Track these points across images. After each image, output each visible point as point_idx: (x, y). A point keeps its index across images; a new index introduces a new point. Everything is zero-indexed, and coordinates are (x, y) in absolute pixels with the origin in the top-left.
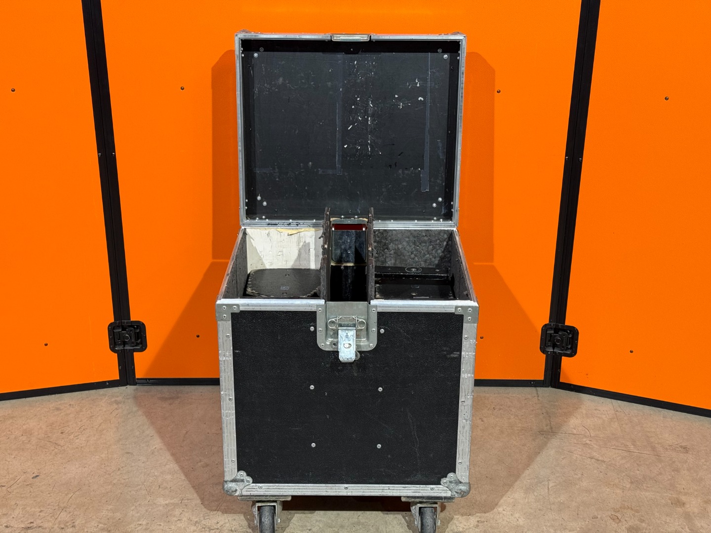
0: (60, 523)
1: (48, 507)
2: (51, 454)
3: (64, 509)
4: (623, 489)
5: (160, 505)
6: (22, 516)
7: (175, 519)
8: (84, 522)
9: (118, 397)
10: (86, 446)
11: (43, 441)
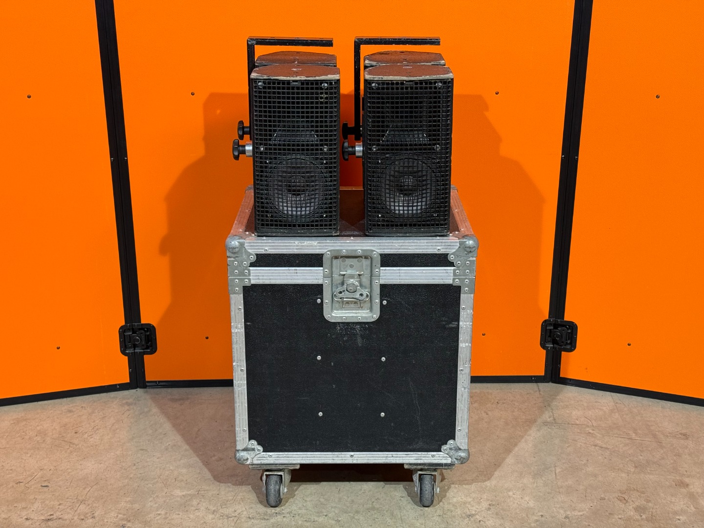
0: (79, 515)
1: (68, 500)
2: (66, 452)
3: (82, 502)
4: (628, 473)
5: (178, 496)
6: (42, 509)
7: (193, 508)
8: (103, 513)
9: (128, 399)
10: (100, 444)
11: (57, 441)
